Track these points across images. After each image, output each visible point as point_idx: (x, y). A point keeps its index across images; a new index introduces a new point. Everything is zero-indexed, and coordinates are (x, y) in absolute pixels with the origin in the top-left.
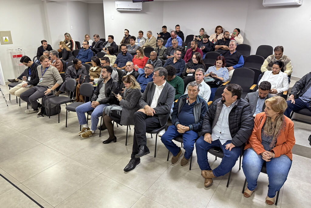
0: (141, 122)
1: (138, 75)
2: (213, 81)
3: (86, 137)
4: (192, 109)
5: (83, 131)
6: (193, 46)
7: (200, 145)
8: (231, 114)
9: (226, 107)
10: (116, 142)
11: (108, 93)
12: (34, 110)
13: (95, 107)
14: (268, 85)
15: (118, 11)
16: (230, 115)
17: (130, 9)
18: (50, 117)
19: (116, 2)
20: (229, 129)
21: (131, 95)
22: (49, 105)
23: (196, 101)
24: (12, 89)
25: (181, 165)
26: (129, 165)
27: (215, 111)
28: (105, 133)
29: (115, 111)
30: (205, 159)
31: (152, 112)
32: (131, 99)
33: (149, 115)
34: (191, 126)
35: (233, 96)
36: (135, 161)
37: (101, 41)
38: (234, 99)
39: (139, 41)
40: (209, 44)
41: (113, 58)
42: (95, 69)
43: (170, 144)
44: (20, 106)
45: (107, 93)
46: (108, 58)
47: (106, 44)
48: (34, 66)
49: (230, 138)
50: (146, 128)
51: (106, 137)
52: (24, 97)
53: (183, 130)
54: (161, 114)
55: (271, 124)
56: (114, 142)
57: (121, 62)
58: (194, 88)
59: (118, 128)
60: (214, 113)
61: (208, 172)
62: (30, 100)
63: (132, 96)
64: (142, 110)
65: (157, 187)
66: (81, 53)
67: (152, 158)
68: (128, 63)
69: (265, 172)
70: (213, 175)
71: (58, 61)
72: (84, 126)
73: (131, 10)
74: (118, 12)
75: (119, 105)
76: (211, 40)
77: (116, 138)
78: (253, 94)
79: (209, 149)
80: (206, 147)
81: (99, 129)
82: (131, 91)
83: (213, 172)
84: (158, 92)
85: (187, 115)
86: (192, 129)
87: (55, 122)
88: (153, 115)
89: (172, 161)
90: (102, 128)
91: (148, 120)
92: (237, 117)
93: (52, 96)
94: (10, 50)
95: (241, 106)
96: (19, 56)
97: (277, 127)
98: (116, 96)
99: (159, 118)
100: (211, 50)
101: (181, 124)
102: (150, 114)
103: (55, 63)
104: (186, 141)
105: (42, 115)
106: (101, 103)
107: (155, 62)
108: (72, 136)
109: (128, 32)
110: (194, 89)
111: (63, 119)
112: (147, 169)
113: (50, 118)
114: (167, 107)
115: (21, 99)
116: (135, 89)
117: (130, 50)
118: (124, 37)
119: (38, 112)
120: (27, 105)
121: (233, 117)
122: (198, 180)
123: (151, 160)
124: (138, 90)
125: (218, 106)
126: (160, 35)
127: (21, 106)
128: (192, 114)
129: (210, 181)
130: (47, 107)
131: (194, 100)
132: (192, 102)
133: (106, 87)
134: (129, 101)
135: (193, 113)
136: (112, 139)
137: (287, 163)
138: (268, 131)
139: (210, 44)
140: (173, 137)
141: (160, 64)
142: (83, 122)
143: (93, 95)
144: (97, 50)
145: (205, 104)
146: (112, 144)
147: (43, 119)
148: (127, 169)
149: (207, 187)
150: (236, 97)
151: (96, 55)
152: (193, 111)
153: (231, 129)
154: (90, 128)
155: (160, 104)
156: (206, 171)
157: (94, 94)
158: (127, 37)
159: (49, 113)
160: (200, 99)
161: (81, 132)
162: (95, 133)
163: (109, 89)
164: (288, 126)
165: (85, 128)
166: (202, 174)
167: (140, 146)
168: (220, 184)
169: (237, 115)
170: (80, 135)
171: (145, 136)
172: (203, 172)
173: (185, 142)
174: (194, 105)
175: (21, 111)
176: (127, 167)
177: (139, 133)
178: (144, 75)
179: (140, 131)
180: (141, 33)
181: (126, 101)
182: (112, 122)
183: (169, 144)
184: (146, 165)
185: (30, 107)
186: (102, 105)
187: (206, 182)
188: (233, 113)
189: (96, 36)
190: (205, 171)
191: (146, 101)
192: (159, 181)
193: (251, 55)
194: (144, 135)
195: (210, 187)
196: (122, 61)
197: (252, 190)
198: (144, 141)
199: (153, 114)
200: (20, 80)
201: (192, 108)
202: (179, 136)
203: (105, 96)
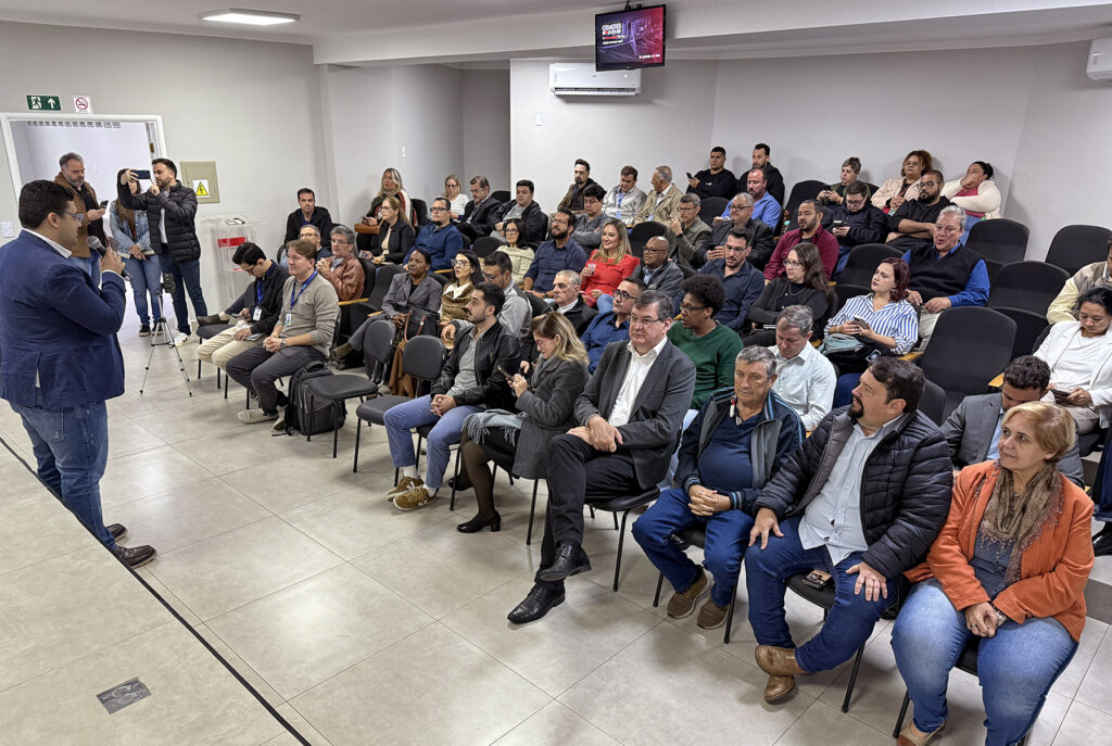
0: (569, 470)
1: (592, 318)
2: (857, 350)
3: (409, 506)
4: (745, 440)
5: (403, 488)
6: (809, 219)
7: (760, 559)
8: (874, 460)
9: (863, 437)
10: (498, 529)
11: (484, 372)
12: (265, 415)
13: (442, 414)
14: (1037, 371)
15: (558, 96)
16: (869, 463)
17: (599, 89)
18: (312, 437)
19: (551, 65)
20: (858, 513)
21: (554, 382)
22: (310, 399)
23: (762, 413)
24: (205, 341)
25: (699, 625)
26: (527, 603)
27: (822, 447)
28: (468, 498)
29: (497, 430)
30: (774, 610)
31: (613, 439)
32: (554, 396)
33: (602, 448)
34: (737, 496)
35: (892, 402)
36: (547, 595)
37: (495, 201)
38: (892, 412)
39: (620, 201)
40: (869, 215)
41: (522, 258)
42: (460, 294)
43: (663, 547)
44: (226, 397)
45: (482, 371)
46: (507, 255)
47: (506, 211)
48: (274, 274)
49: (862, 546)
50: (587, 490)
51: (469, 513)
52: (240, 369)
53: (706, 503)
54: (642, 448)
55: (1012, 499)
56: (493, 530)
57: (547, 274)
58: (755, 368)
59: (513, 488)
60: (817, 454)
61: (778, 653)
62: (255, 380)
63: (558, 386)
64: (579, 432)
65: (603, 683)
66: (427, 238)
67: (605, 591)
68: (561, 277)
69: (973, 670)
70: (797, 665)
71: (349, 262)
72: (408, 472)
73: (600, 93)
74: (558, 101)
75: (515, 411)
76: (878, 201)
77: (498, 518)
78: (984, 403)
79: (791, 576)
80: (781, 569)
81: (451, 485)
82: (555, 369)
83: (796, 655)
84: (637, 374)
85: (727, 457)
86: (740, 507)
87: (324, 455)
88: (614, 447)
89: (669, 608)
90: (459, 483)
91: (597, 465)
92: (890, 472)
93: (321, 372)
94: (211, 221)
95: (913, 436)
96: (234, 242)
97: (1029, 510)
98: (509, 382)
99: (636, 461)
100: (874, 237)
101: (703, 484)
102: (604, 444)
103: (340, 270)
104: (712, 542)
105: (286, 429)
106: (460, 401)
107: (660, 272)
108: (369, 499)
109: (588, 168)
110: (754, 371)
111: (349, 447)
112: (580, 623)
113: (309, 440)
114: (663, 423)
115: (230, 378)
116: (569, 363)
117: (585, 234)
118: (572, 188)
119: (275, 420)
120: (245, 398)
121: (878, 470)
122: (748, 677)
123: (600, 598)
124: (578, 365)
125: (837, 431)
126: (698, 181)
127: (230, 400)
128: (746, 456)
129: (785, 684)
130: (303, 406)
131: (756, 408)
132: (747, 413)
133: (480, 349)
134: (547, 402)
135: (749, 453)
136: (487, 521)
137: (1055, 644)
138: (996, 525)
139: (873, 215)
140: (674, 528)
141: (674, 283)
142: (405, 459)
143: (440, 375)
144: (478, 229)
145: (792, 423)
146: (487, 537)
147: (289, 443)
148: (520, 614)
149: (774, 702)
150: (901, 403)
151: (472, 246)
152: (749, 446)
153: (865, 509)
154: (424, 479)
155: (641, 413)
156: (774, 650)
157: (443, 372)
158: (580, 187)
159: (307, 423)
160: (776, 406)
161: (395, 489)
162: (438, 498)
163: (488, 356)
164: (1071, 511)
165: (409, 479)
166: (758, 659)
167: (559, 545)
168: (821, 701)
169: (894, 465)
170: (391, 500)
171: (578, 515)
172: (763, 652)
173: (711, 546)
174: (757, 424)
175: (227, 414)
176: (520, 610)
177: (562, 502)
178: (610, 318)
179: (564, 496)
180: (631, 176)
181: (538, 399)
182: (491, 464)
183: (656, 549)
184: (581, 611)
185: (254, 403)
186: (462, 409)
187: (770, 687)
188: (882, 458)
189: (479, 181)
190: (769, 647)
191: (595, 403)
192: (614, 662)
193: (1026, 260)
194: (575, 511)
195: (781, 705)
196: (550, 269)
197: (929, 731)
198: (573, 529)
199: (614, 444)
200: (232, 319)
201: (747, 434)
202: (695, 527)
203: (474, 378)
